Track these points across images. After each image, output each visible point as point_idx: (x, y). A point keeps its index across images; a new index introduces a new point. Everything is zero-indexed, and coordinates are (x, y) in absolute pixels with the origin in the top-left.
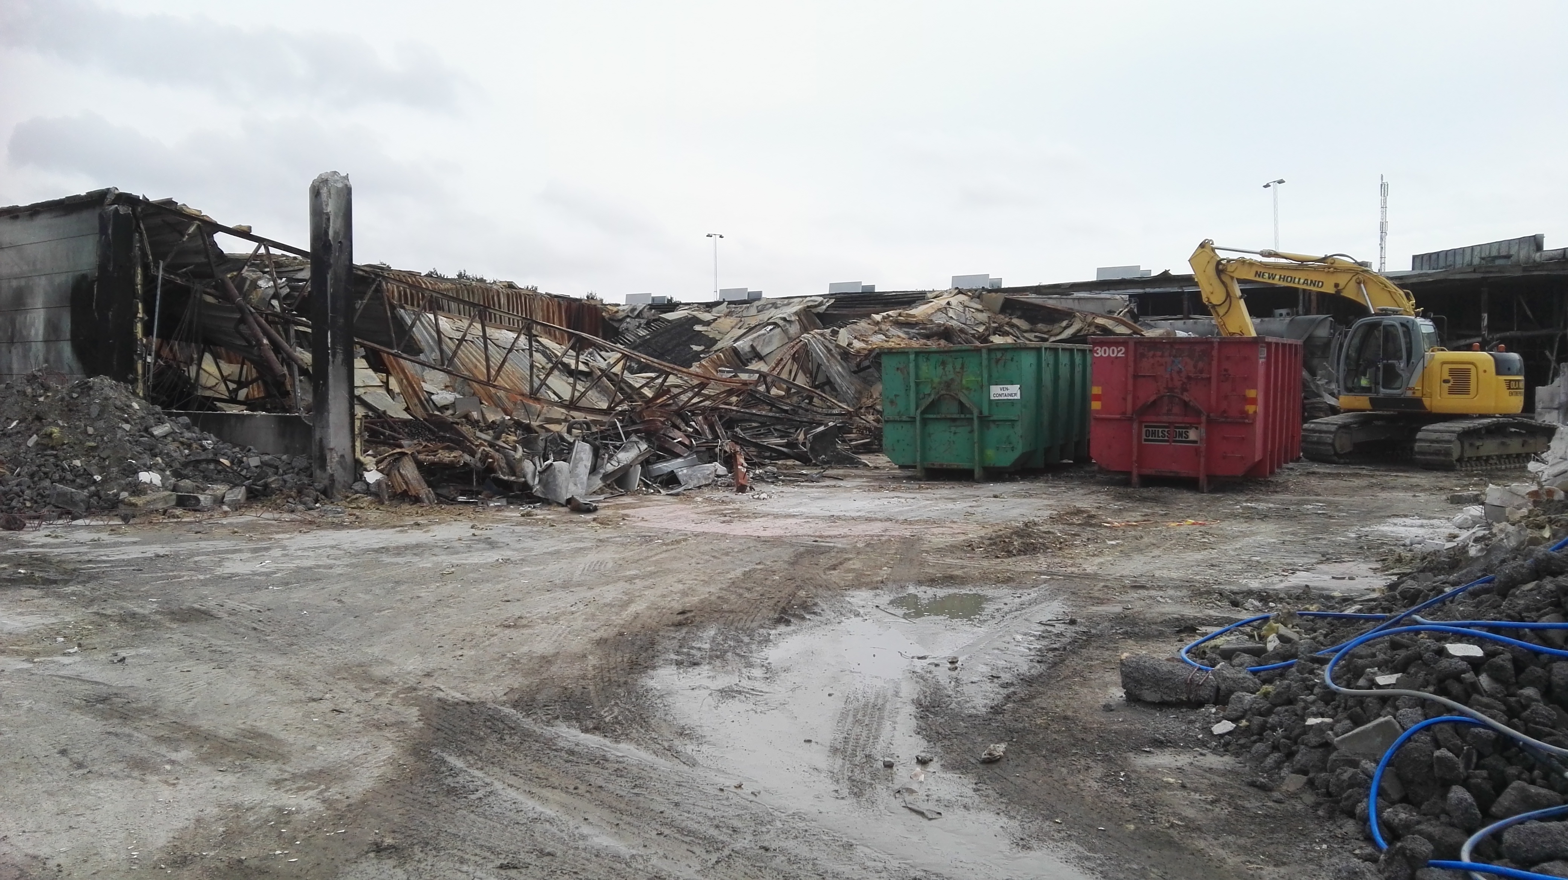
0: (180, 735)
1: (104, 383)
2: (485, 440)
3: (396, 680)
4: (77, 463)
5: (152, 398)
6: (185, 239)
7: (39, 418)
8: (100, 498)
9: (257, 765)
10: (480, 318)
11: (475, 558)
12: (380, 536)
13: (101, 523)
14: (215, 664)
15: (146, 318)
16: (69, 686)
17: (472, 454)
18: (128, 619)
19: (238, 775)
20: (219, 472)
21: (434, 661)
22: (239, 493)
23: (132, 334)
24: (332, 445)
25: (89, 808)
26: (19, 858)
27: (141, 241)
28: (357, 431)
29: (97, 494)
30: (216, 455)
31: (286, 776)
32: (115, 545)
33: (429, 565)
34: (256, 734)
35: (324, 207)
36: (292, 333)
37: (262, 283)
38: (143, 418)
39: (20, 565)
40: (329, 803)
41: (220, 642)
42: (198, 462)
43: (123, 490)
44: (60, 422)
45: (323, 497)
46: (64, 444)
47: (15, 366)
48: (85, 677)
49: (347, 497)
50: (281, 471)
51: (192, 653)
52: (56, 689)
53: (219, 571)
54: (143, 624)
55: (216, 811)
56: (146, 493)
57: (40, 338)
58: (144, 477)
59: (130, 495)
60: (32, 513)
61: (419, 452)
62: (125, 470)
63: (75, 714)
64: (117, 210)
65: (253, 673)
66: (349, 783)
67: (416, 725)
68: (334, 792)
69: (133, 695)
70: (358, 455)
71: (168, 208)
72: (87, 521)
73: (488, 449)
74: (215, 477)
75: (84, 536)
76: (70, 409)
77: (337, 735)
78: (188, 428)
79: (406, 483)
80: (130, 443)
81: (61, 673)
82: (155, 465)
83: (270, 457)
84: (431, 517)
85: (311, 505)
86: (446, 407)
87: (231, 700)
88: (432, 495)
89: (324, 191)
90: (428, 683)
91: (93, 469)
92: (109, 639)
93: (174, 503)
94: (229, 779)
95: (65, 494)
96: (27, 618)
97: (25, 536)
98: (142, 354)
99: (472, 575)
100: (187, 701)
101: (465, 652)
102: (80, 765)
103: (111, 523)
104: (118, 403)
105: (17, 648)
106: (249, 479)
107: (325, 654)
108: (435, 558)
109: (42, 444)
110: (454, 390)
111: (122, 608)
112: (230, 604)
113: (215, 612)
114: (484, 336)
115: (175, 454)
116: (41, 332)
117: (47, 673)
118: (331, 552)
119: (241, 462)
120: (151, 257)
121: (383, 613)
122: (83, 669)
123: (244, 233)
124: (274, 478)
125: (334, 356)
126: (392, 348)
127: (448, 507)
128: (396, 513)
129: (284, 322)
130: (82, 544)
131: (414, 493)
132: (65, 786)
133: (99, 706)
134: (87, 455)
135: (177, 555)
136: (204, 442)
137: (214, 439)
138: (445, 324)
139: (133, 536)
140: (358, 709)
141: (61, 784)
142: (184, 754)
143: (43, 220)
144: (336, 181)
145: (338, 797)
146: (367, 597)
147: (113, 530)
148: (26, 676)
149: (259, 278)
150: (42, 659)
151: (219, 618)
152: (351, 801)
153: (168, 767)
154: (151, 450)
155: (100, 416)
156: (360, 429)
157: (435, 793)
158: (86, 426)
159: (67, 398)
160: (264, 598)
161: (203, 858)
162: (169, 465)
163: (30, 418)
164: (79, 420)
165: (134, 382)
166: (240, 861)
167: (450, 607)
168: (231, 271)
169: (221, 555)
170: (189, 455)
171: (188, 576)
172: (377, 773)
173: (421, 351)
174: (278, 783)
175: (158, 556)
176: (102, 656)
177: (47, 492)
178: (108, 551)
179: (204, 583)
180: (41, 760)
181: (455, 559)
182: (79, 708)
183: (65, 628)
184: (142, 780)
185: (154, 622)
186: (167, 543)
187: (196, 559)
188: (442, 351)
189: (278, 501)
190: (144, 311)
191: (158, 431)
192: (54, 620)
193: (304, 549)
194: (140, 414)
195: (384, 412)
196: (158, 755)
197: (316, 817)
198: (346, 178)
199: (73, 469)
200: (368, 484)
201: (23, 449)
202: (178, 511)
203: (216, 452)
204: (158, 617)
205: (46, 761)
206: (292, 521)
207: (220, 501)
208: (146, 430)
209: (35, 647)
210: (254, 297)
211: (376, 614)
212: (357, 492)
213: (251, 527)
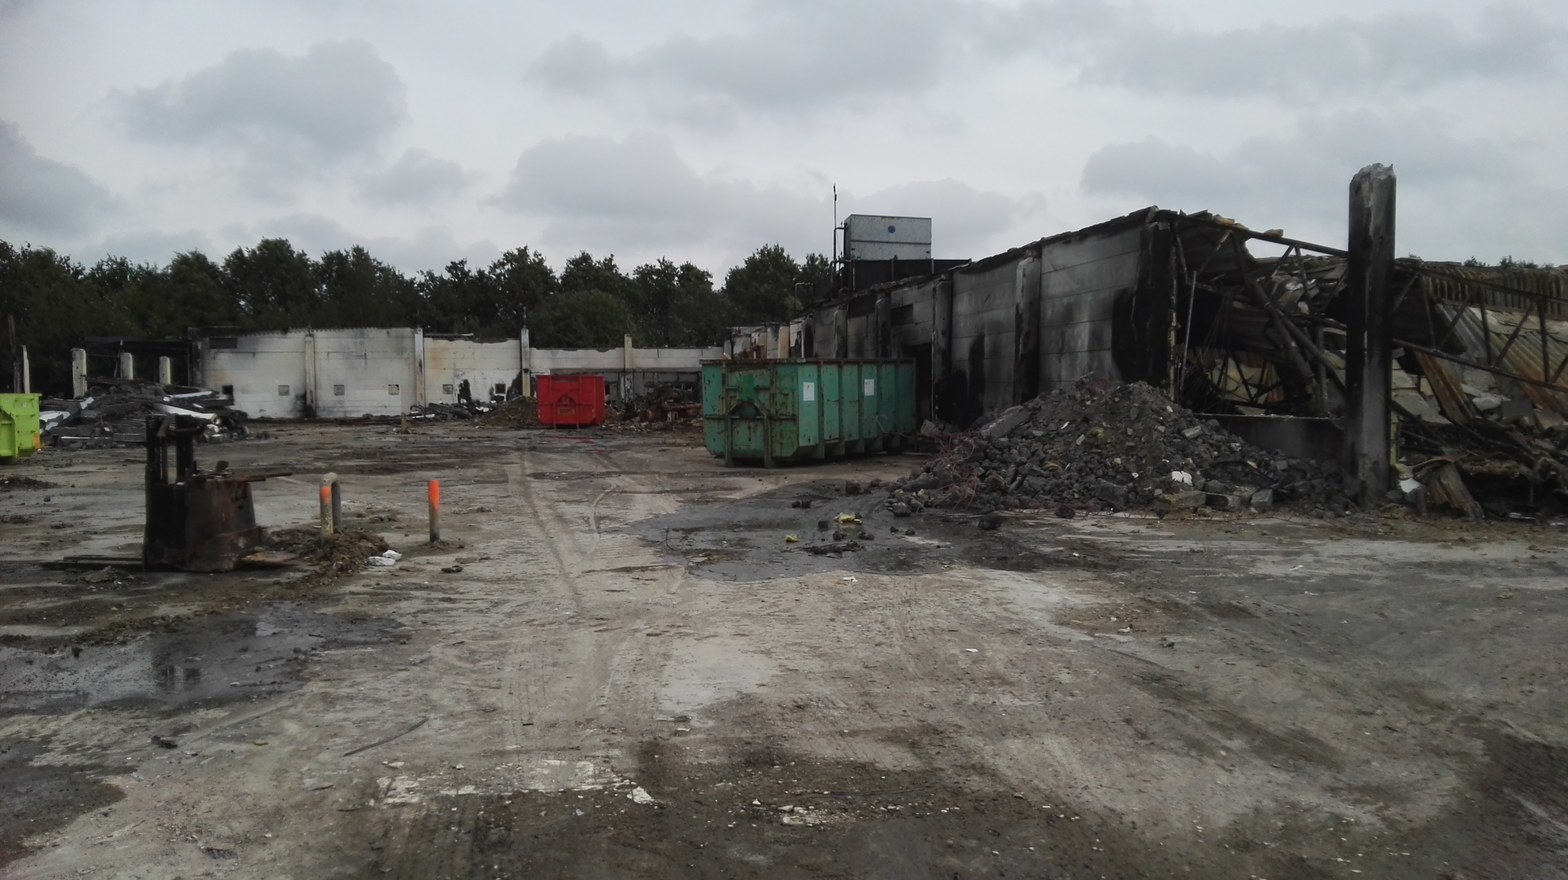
0: (1232, 725)
1: (1141, 388)
2: (1547, 450)
3: (1454, 707)
4: (1118, 460)
5: (1182, 400)
6: (1218, 249)
7: (1086, 420)
8: (1137, 494)
9: (1310, 768)
10: (1539, 311)
11: (1538, 584)
12: (1420, 550)
13: (1139, 516)
14: (1258, 662)
15: (1180, 326)
16: (1126, 662)
17: (1530, 465)
18: (1172, 608)
19: (1292, 774)
20: (1246, 474)
21: (1496, 694)
22: (1265, 496)
23: (1166, 341)
24: (1365, 451)
25: (1154, 777)
26: (1099, 808)
27: (1178, 254)
28: (1392, 436)
29: (1134, 490)
30: (1243, 457)
31: (1341, 785)
32: (1153, 537)
33: (1481, 586)
34: (1308, 738)
35: (1365, 202)
36: (1321, 334)
37: (1290, 286)
38: (1176, 420)
39: (1074, 549)
40: (1390, 823)
41: (1261, 641)
42: (1226, 463)
43: (1158, 487)
44: (1104, 424)
45: (1353, 504)
46: (1107, 443)
47: (1064, 374)
48: (1140, 655)
49: (1380, 506)
50: (1309, 476)
51: (1233, 647)
52: (1115, 664)
53: (1252, 571)
54: (1186, 613)
55: (1273, 805)
56: (1178, 492)
57: (1085, 348)
58: (1177, 476)
59: (1164, 492)
60: (1079, 504)
61: (1464, 461)
62: (1159, 468)
63: (1134, 689)
64: (1157, 226)
65: (1297, 676)
66: (1409, 806)
67: (1482, 759)
68: (1392, 811)
69: (1184, 679)
70: (1393, 461)
71: (1203, 218)
72: (1127, 515)
73: (1550, 460)
74: (1243, 479)
75: (1126, 528)
76: (1112, 413)
77: (1391, 753)
78: (1217, 430)
79: (1448, 494)
80: (1165, 444)
81: (1118, 649)
82: (1187, 465)
83: (1298, 461)
84: (1478, 534)
85: (1341, 512)
86: (1490, 411)
87: (1277, 699)
88: (1479, 509)
89: (1365, 186)
90: (1492, 716)
91: (1132, 467)
92: (1156, 624)
93: (1203, 502)
94: (1283, 777)
95: (1108, 489)
96: (1084, 597)
97: (1076, 524)
98: (1174, 361)
99: (1535, 603)
100: (1235, 693)
101: (1536, 688)
102: (1143, 736)
103: (1148, 517)
104: (1155, 407)
105: (1078, 622)
106: (1275, 482)
107: (1371, 668)
108: (1488, 580)
109: (1089, 443)
110: (1501, 392)
111: (1165, 597)
112: (1267, 604)
113: (1252, 610)
114: (1543, 332)
115: (1205, 456)
116: (1086, 343)
117: (1106, 647)
118: (1367, 562)
119: (1267, 465)
120: (1185, 269)
121: (1432, 632)
122: (1137, 649)
123: (1274, 237)
124: (1301, 483)
125: (1370, 357)
126: (1430, 346)
127: (1499, 524)
128: (1436, 526)
129: (1312, 324)
130: (1125, 535)
131: (1457, 506)
132: (1131, 753)
133: (1155, 685)
134: (1127, 454)
135: (1210, 552)
136: (1233, 445)
137: (1242, 442)
138: (1492, 319)
139: (1169, 530)
140: (1413, 730)
141: (1129, 750)
142: (1237, 743)
143: (1091, 242)
144: (1379, 174)
145: (1399, 818)
146: (1413, 614)
147: (1150, 524)
148: (1089, 647)
149: (1288, 281)
150: (1101, 635)
151: (1258, 617)
152: (1413, 825)
153: (1223, 753)
154: (1183, 451)
155: (1138, 419)
156: (1396, 434)
157: (1511, 837)
158: (1126, 428)
159: (1110, 402)
160: (1300, 602)
161: (1265, 847)
162: (1199, 466)
163: (1079, 420)
164: (1120, 422)
165: (1167, 386)
166: (1302, 860)
167: (1511, 636)
168: (1259, 276)
169: (1253, 556)
170: (1218, 457)
171: (1224, 573)
172: (1440, 802)
173: (1462, 349)
174: (1333, 791)
175: (1193, 551)
176: (1152, 639)
177: (1092, 486)
178: (1148, 543)
179: (1240, 581)
180: (1110, 724)
181: (1511, 583)
182: (1137, 683)
183: (1117, 609)
184: (1200, 761)
185: (1196, 613)
186: (1200, 540)
187: (1230, 557)
188: (1488, 348)
189: (1306, 506)
190: (1178, 320)
191: (1189, 433)
192: (1107, 601)
193: (1337, 557)
194: (1174, 417)
195: (1419, 416)
196: (1213, 740)
197: (1378, 833)
198: (1390, 169)
199: (1114, 466)
200: (1403, 494)
201: (1073, 447)
202: (1208, 510)
203: (1244, 455)
204: (1199, 609)
205: (1113, 726)
206: (1321, 527)
207: (1246, 503)
208: (1179, 432)
209: (1093, 623)
210: (1283, 300)
211: (1425, 633)
212: (1391, 501)
213: (1279, 530)
